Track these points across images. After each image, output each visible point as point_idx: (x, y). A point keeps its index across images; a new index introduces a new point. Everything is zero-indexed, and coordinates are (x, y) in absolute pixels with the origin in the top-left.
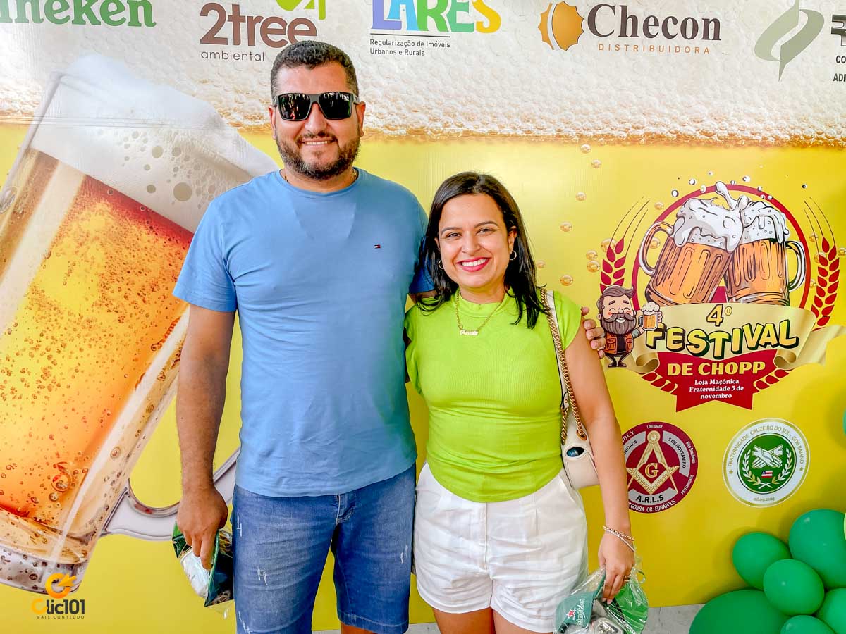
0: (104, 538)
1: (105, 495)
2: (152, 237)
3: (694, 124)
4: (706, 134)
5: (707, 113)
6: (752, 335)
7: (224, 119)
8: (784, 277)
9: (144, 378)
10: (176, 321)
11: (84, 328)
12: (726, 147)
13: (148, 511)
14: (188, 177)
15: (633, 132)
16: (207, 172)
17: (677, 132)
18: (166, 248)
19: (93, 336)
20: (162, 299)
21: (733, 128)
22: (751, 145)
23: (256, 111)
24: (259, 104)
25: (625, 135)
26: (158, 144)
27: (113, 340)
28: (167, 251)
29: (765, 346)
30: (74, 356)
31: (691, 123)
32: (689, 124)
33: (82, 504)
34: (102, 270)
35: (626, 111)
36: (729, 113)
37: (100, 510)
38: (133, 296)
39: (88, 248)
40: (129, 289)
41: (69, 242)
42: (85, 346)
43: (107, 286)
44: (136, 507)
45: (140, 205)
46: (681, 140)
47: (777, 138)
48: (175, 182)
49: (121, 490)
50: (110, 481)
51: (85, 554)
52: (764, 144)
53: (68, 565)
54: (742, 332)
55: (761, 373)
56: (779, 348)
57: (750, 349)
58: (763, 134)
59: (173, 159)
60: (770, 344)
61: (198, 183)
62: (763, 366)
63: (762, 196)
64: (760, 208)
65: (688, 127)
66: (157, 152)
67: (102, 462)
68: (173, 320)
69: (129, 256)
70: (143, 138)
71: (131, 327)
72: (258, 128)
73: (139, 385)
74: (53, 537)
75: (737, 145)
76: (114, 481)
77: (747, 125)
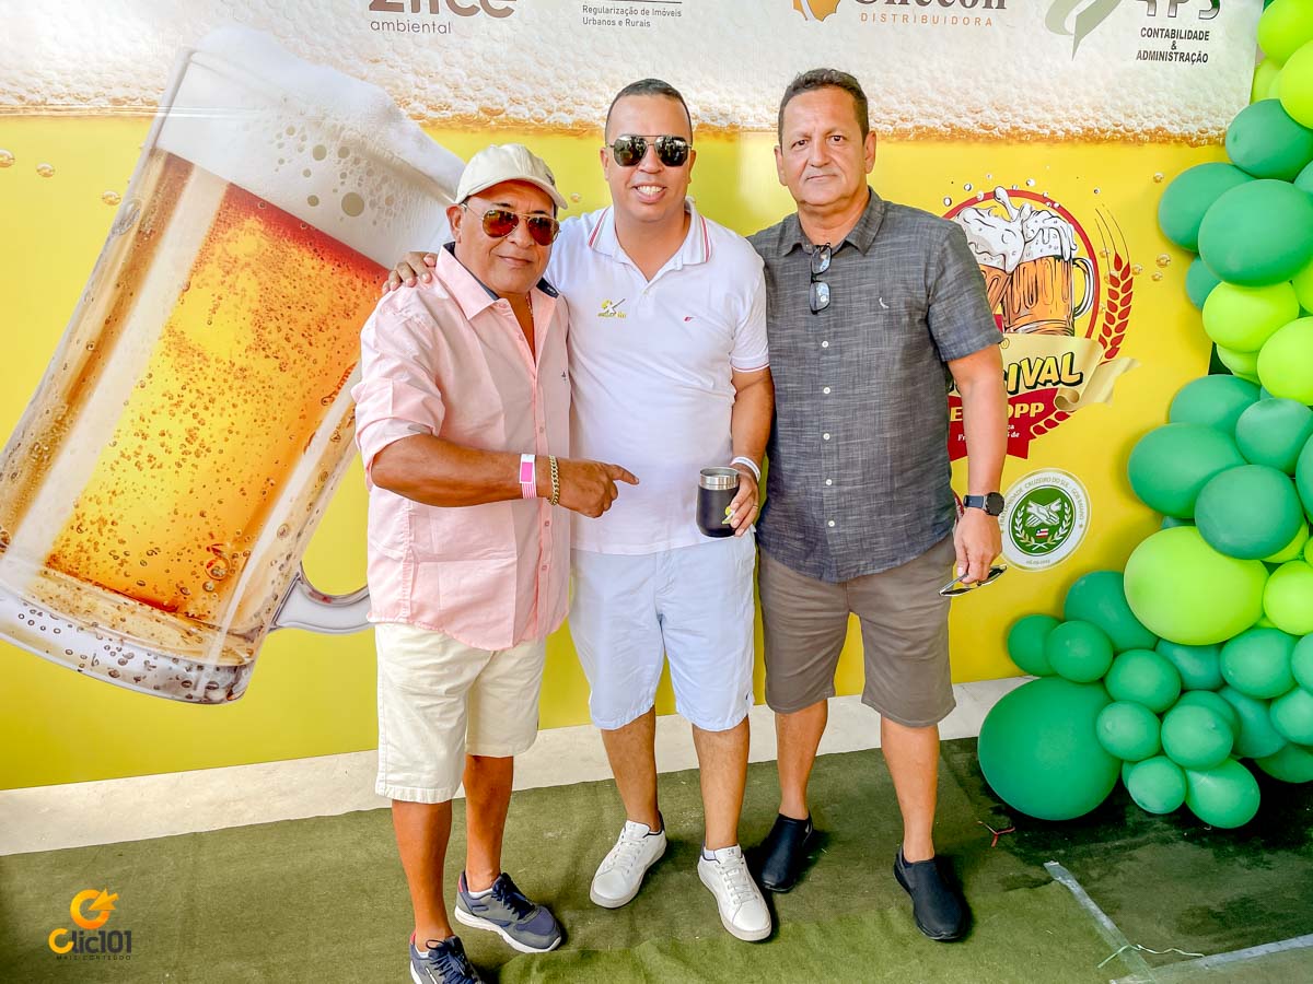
0: (273, 633)
1: (273, 581)
2: (316, 263)
3: (973, 115)
4: (985, 127)
5: (987, 102)
6: (1031, 371)
7: (401, 109)
8: (1069, 302)
9: (314, 439)
10: (351, 368)
11: (237, 378)
12: (1008, 144)
13: (326, 599)
14: (359, 185)
15: (900, 125)
16: (383, 179)
17: (951, 125)
18: (334, 276)
19: (249, 388)
20: (333, 340)
21: (1017, 119)
22: (1037, 140)
23: (442, 99)
24: (446, 90)
25: (891, 128)
26: (321, 143)
27: (275, 393)
28: (336, 279)
29: (1044, 385)
30: (226, 414)
31: (968, 114)
32: (966, 116)
33: (245, 593)
34: (256, 305)
35: (893, 99)
36: (1013, 101)
37: (267, 599)
38: (297, 338)
39: (237, 277)
40: (291, 329)
41: (212, 270)
42: (239, 402)
43: (264, 325)
44: (310, 594)
45: (302, 221)
46: (957, 135)
47: (1067, 132)
48: (343, 191)
49: (292, 576)
50: (278, 565)
51: (251, 653)
52: (1053, 139)
53: (230, 667)
54: (1019, 368)
55: (1039, 416)
56: (1061, 386)
57: (1028, 388)
58: (1052, 127)
59: (340, 161)
60: (1050, 381)
61: (371, 193)
62: (1041, 407)
63: (1048, 204)
64: (1045, 220)
65: (964, 119)
66: (319, 153)
67: (267, 541)
68: (348, 366)
69: (289, 287)
70: (301, 135)
71: (295, 377)
72: (444, 120)
73: (308, 449)
74: (211, 635)
75: (1021, 141)
76: (282, 566)
77: (1034, 117)
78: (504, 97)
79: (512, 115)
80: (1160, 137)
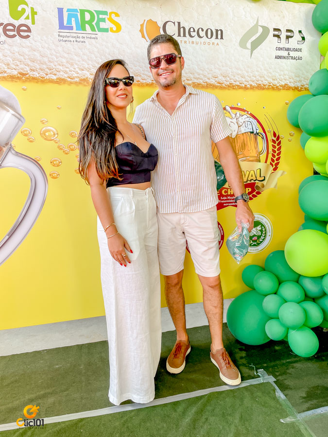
3: (214, 79)
4: (219, 83)
5: (219, 74)
6: (245, 176)
8: (257, 149)
12: (229, 90)
17: (206, 82)
21: (232, 80)
22: (239, 88)
23: (2, 69)
24: (4, 66)
29: (251, 181)
36: (229, 73)
46: (209, 86)
47: (251, 85)
55: (250, 193)
56: (257, 181)
58: (245, 84)
60: (253, 180)
62: (250, 190)
63: (246, 112)
65: (211, 80)
72: (4, 77)
75: (234, 89)
77: (237, 79)
78: (28, 69)
79: (31, 75)
80: (286, 87)
